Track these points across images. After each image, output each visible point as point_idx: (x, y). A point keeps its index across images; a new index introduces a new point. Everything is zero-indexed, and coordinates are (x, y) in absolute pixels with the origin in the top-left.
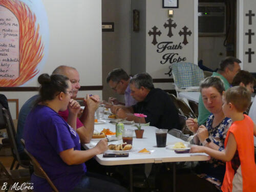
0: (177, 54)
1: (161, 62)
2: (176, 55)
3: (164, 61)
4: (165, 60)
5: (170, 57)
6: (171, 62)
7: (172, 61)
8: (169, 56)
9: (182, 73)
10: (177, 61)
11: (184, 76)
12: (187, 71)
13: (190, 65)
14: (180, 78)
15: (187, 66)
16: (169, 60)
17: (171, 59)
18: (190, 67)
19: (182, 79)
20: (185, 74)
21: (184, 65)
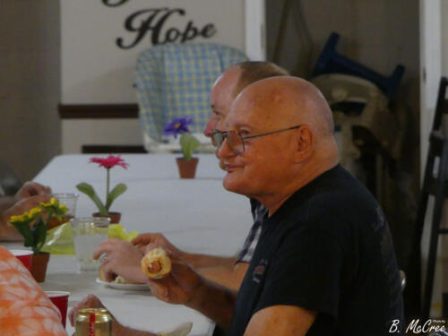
0: (182, 12)
1: (119, 42)
2: (175, 16)
3: (129, 38)
4: (134, 35)
5: (154, 23)
7: (162, 37)
8: (151, 19)
9: (181, 84)
10: (180, 38)
11: (187, 96)
12: (204, 78)
13: (215, 53)
14: (173, 101)
15: (204, 57)
16: (149, 34)
17: (157, 30)
18: (218, 61)
19: (179, 104)
20: (194, 86)
21: (190, 54)
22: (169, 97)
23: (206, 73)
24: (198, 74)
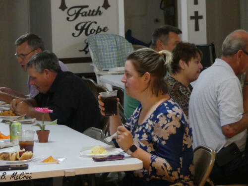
0: (96, 23)
1: (73, 34)
2: (93, 24)
6: (86, 34)
8: (85, 25)
9: (103, 49)
10: (95, 32)
11: (105, 53)
12: (110, 47)
13: (113, 37)
14: (101, 55)
15: (110, 39)
17: (87, 30)
18: (114, 40)
19: (103, 57)
20: (108, 50)
21: (105, 38)
22: (99, 54)
23: (111, 45)
24: (109, 45)
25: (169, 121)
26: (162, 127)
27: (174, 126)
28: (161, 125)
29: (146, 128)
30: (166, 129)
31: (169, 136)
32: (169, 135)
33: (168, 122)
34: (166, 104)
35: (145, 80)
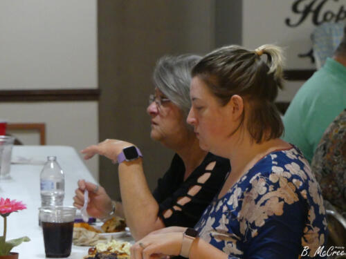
1: (288, 21)
3: (295, 18)
4: (299, 17)
5: (314, 7)
7: (320, 18)
10: (334, 19)
16: (310, 16)
17: (316, 13)
25: (271, 188)
26: (257, 201)
27: (281, 200)
28: (255, 197)
29: (229, 203)
30: (263, 204)
31: (265, 220)
32: (267, 218)
33: (268, 191)
34: (274, 156)
35: (234, 112)
